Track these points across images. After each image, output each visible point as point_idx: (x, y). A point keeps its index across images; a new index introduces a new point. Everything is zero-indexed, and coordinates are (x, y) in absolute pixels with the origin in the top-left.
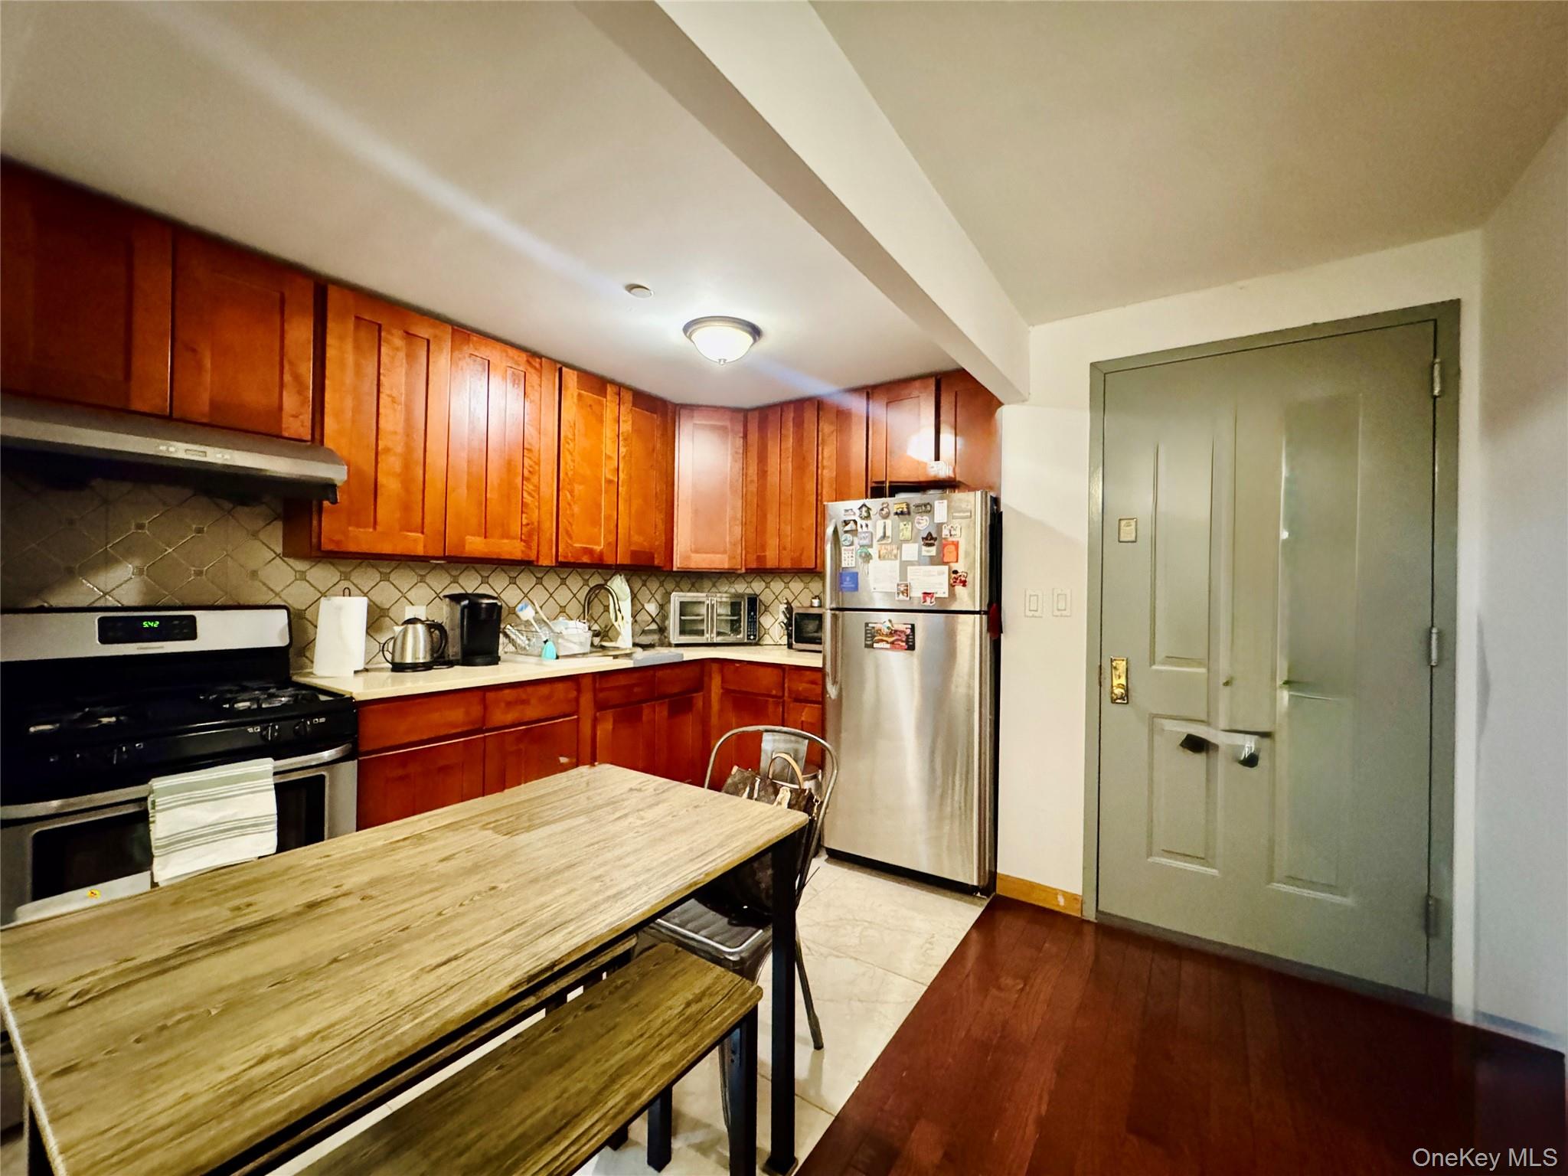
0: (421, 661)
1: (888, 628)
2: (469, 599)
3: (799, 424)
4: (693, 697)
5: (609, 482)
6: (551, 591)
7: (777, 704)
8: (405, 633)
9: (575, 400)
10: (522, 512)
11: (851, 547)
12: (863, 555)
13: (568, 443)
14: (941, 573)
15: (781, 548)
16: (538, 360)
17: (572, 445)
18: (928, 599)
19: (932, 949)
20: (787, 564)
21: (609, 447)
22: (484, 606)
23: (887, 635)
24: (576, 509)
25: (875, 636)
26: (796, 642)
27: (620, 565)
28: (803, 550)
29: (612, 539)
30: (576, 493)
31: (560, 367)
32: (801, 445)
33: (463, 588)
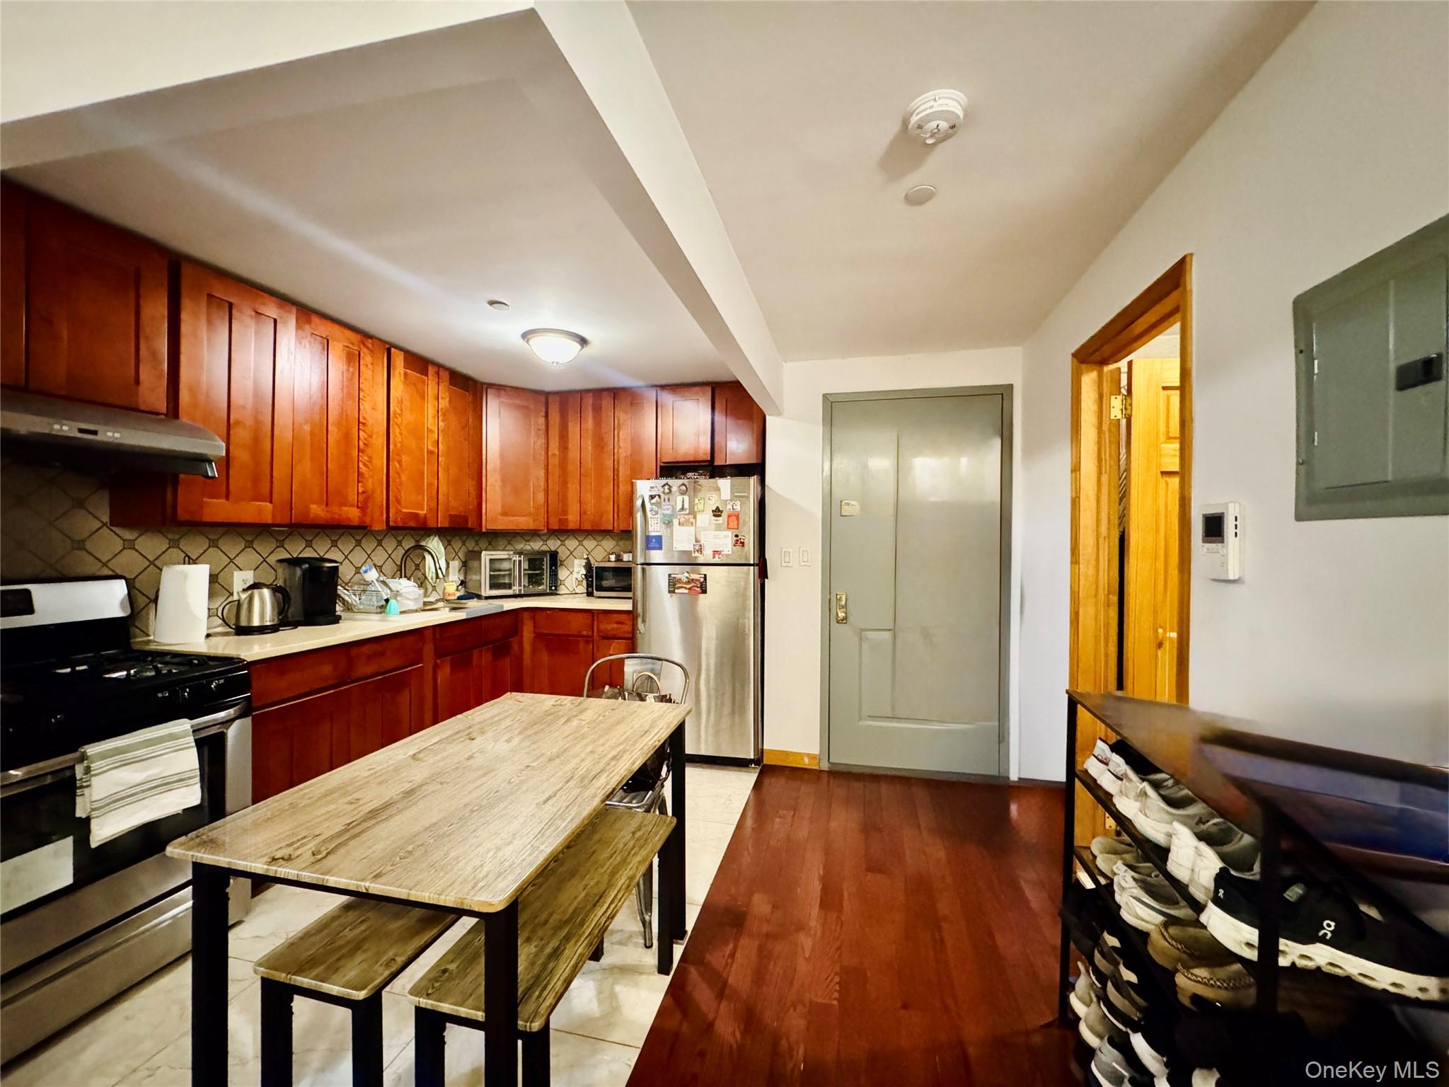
0: (268, 624)
1: (687, 577)
2: (308, 563)
3: (597, 410)
4: (510, 642)
5: (430, 453)
6: (390, 552)
7: (587, 642)
8: (251, 599)
9: (402, 378)
10: (358, 482)
11: (656, 516)
12: (667, 522)
13: (397, 418)
14: (726, 537)
15: (582, 513)
16: (370, 340)
17: (400, 419)
18: (717, 556)
19: (732, 803)
20: (587, 526)
21: (430, 422)
22: (325, 569)
23: (685, 583)
24: (404, 477)
25: (675, 584)
26: (596, 590)
27: (441, 528)
28: (602, 515)
29: (434, 504)
30: (403, 463)
31: (388, 348)
32: (600, 427)
33: (290, 554)
